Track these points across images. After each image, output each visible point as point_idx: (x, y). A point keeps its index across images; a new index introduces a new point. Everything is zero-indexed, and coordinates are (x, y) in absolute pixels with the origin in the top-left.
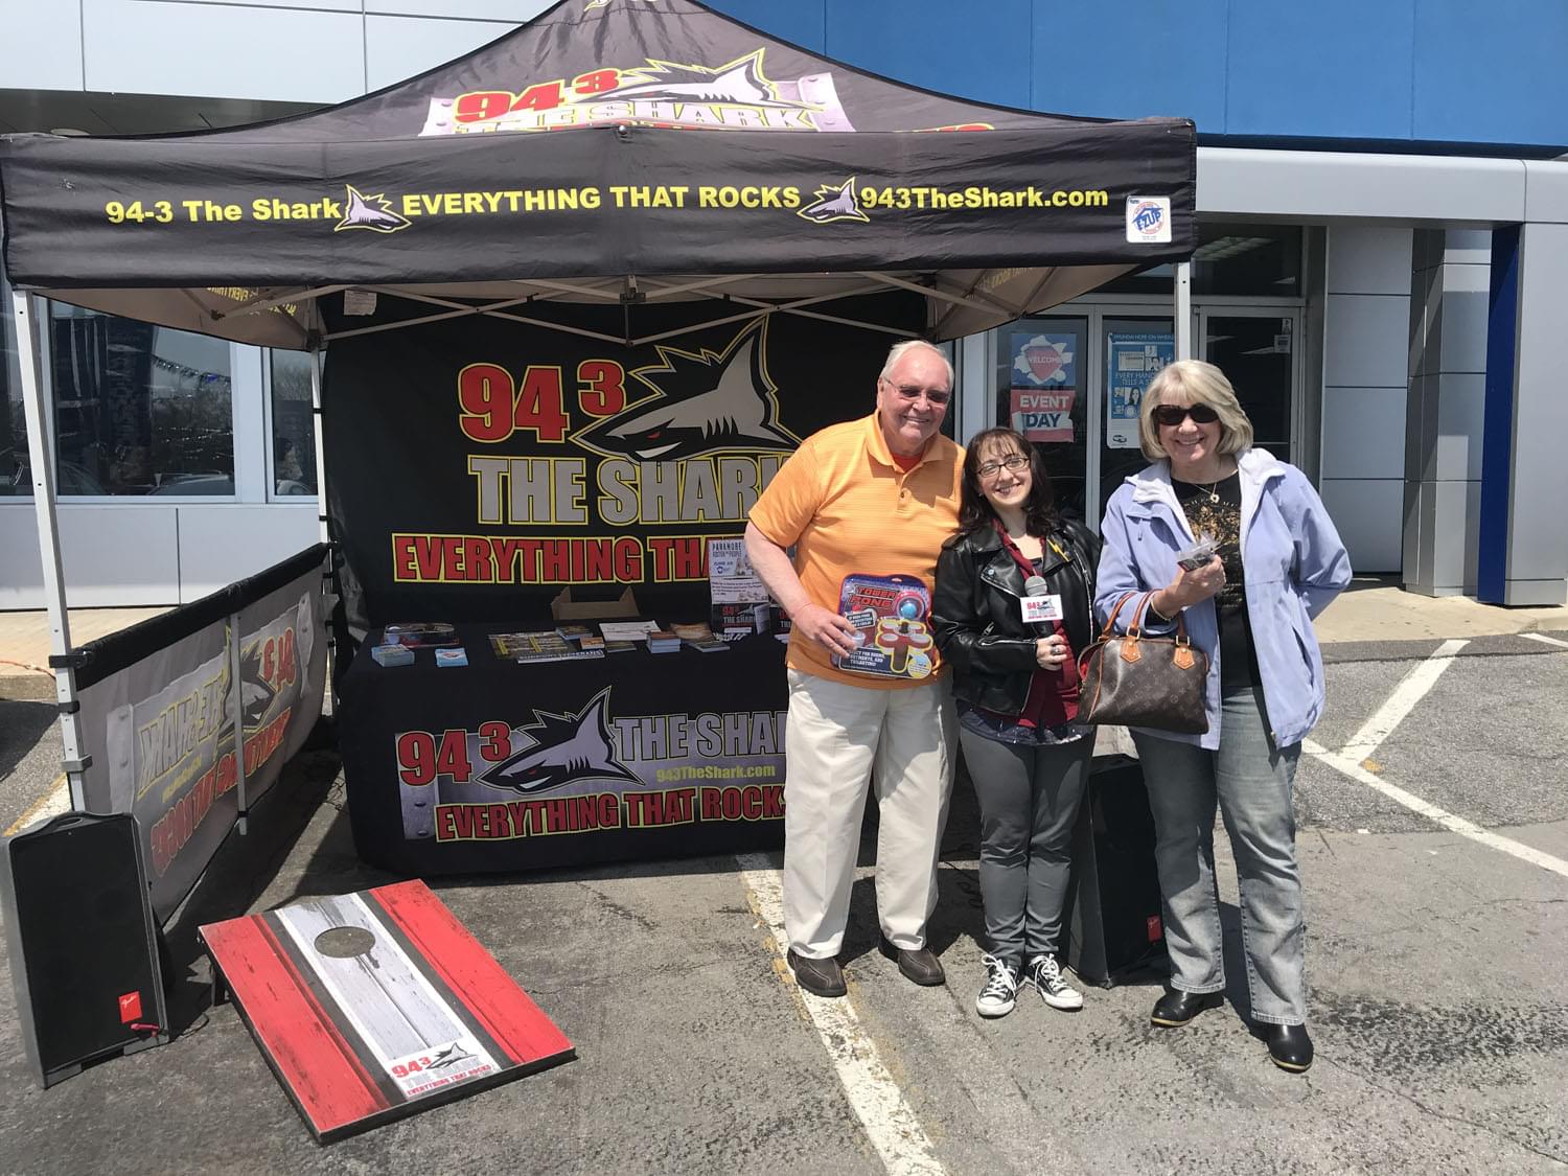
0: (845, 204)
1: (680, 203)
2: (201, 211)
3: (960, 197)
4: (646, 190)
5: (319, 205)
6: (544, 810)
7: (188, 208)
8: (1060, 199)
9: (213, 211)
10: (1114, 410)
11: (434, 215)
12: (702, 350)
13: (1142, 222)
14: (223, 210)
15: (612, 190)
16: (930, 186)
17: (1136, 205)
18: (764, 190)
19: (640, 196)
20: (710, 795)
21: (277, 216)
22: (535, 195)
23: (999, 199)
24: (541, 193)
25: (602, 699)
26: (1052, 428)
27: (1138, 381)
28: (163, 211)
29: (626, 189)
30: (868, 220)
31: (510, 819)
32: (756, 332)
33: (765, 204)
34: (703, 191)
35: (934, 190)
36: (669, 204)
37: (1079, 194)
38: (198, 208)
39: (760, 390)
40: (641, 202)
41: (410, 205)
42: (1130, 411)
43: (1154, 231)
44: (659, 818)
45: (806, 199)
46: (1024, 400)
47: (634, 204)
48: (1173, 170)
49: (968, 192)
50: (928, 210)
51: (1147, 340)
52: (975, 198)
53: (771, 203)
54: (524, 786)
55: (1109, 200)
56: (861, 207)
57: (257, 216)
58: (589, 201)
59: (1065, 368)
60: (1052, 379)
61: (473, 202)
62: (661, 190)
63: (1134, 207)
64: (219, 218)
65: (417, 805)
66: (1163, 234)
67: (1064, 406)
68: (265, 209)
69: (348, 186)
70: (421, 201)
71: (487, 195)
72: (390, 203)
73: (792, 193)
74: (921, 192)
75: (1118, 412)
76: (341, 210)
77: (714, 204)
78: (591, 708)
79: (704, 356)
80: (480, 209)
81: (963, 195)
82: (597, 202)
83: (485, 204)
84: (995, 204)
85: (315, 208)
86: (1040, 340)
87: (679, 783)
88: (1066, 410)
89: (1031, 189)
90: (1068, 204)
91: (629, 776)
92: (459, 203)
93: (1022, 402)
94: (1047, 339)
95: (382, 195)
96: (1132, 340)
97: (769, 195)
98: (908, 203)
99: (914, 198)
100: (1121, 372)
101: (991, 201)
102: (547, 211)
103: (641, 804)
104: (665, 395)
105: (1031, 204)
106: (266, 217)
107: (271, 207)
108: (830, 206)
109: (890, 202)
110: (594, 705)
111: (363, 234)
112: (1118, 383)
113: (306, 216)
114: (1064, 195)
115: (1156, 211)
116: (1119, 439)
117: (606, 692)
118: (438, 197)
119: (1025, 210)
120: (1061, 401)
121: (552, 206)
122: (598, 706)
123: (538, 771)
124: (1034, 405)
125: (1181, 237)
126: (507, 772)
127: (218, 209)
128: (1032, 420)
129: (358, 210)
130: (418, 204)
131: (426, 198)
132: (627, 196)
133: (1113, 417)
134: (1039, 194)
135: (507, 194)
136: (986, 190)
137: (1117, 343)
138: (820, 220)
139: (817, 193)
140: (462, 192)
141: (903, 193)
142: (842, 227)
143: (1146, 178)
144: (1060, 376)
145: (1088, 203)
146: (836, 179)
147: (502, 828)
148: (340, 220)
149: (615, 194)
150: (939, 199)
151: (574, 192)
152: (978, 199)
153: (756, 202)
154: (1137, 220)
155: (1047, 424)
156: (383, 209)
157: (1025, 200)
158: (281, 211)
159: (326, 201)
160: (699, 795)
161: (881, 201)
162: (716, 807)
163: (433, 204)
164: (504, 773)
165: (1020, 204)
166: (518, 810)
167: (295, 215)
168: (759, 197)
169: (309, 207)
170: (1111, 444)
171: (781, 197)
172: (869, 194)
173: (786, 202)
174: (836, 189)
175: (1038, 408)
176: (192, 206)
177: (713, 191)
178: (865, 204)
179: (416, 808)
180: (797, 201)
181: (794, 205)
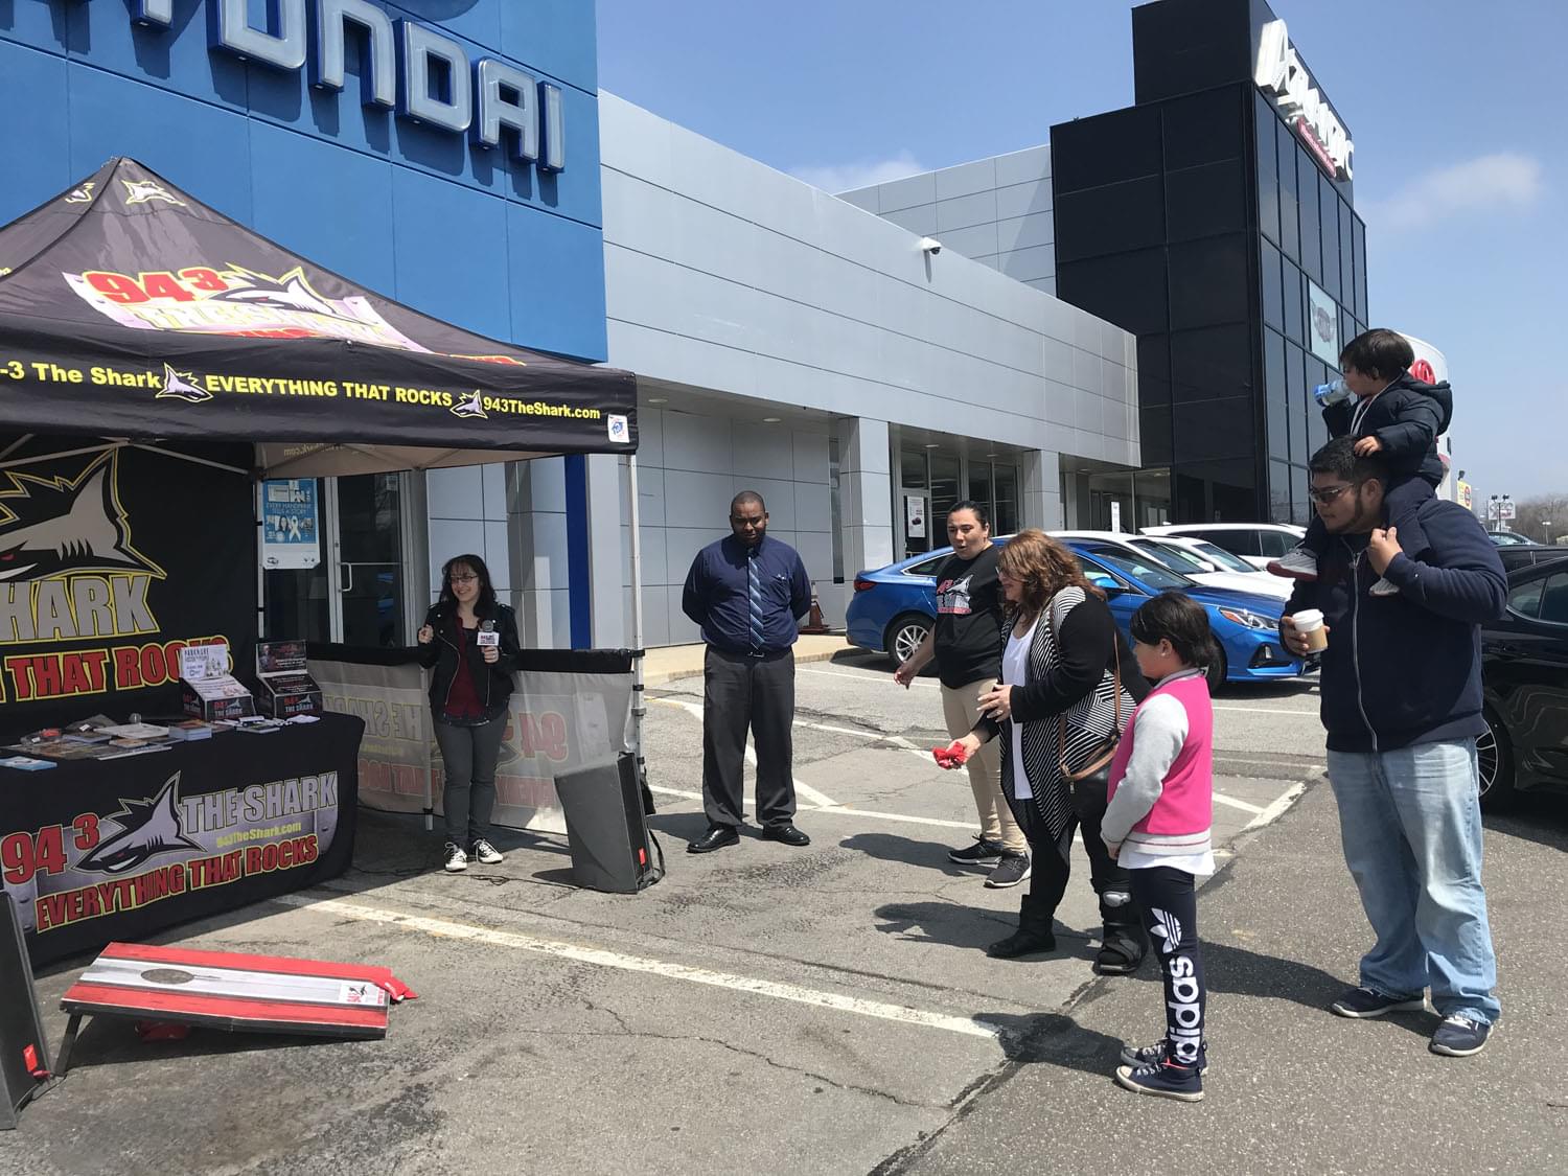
0: (474, 406)
1: (385, 398)
2: (48, 372)
3: (532, 408)
4: (364, 386)
5: (144, 377)
6: (132, 887)
7: (37, 369)
8: (578, 413)
9: (58, 373)
10: (266, 535)
11: (229, 392)
12: (56, 478)
13: (615, 430)
14: (67, 372)
15: (344, 384)
16: (518, 400)
18: (432, 393)
19: (361, 391)
20: (253, 853)
21: (111, 382)
22: (295, 383)
23: (551, 411)
24: (299, 382)
25: (173, 784)
27: (285, 510)
28: (16, 369)
29: (352, 385)
30: (486, 417)
31: (100, 898)
32: (108, 463)
33: (433, 403)
34: (398, 390)
35: (520, 402)
36: (378, 398)
37: (588, 411)
38: (46, 370)
39: (111, 515)
40: (361, 394)
41: (211, 382)
42: (280, 536)
43: (620, 435)
44: (217, 878)
45: (456, 401)
47: (358, 396)
48: (626, 401)
49: (536, 404)
50: (517, 414)
52: (541, 409)
53: (436, 402)
54: (111, 867)
55: (601, 416)
56: (483, 409)
57: (95, 380)
58: (331, 392)
61: (255, 385)
62: (373, 388)
63: (613, 420)
64: (64, 379)
65: (22, 902)
66: (624, 437)
68: (101, 376)
69: (166, 365)
70: (219, 381)
71: (264, 381)
72: (196, 380)
73: (447, 397)
74: (513, 402)
75: (270, 537)
76: (161, 381)
77: (404, 400)
78: (164, 793)
79: (57, 483)
80: (260, 391)
81: (534, 406)
82: (335, 392)
83: (263, 386)
84: (549, 414)
85: (141, 378)
87: (231, 847)
89: (565, 406)
90: (582, 416)
91: (193, 846)
92: (245, 385)
95: (190, 374)
97: (435, 397)
98: (507, 409)
99: (510, 405)
100: (271, 502)
101: (547, 411)
102: (304, 395)
103: (203, 868)
104: (18, 519)
105: (565, 415)
106: (103, 381)
107: (106, 374)
108: (467, 407)
109: (498, 408)
110: (166, 791)
111: (176, 402)
112: (270, 512)
113: (135, 385)
114: (580, 411)
115: (621, 424)
116: (273, 561)
117: (176, 777)
118: (231, 379)
119: (562, 419)
121: (307, 393)
122: (170, 789)
126: (97, 858)
127: (62, 372)
129: (174, 384)
130: (217, 383)
131: (222, 379)
132: (353, 389)
133: (267, 541)
134: (569, 409)
135: (277, 381)
136: (544, 404)
138: (462, 415)
139: (460, 398)
140: (247, 377)
141: (504, 403)
142: (473, 422)
143: (617, 405)
145: (591, 417)
146: (470, 390)
147: (93, 909)
148: (160, 390)
149: (345, 388)
150: (522, 408)
151: (320, 383)
153: (428, 400)
156: (192, 384)
157: (563, 412)
158: (115, 379)
159: (149, 374)
160: (244, 855)
161: (494, 406)
162: (257, 862)
163: (227, 382)
164: (95, 859)
165: (560, 415)
166: (107, 890)
167: (126, 383)
168: (429, 397)
169: (135, 376)
170: (267, 565)
171: (442, 399)
172: (488, 401)
173: (444, 402)
174: (470, 396)
176: (41, 368)
177: (403, 390)
178: (485, 407)
179: (21, 905)
180: (450, 402)
181: (448, 405)
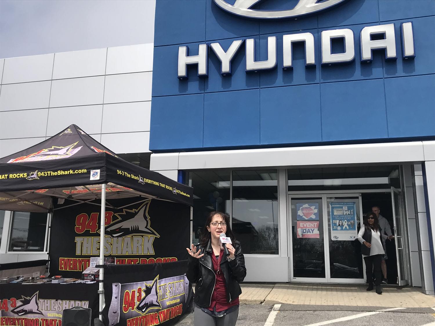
0: (35, 176)
1: (6, 178)
3: (57, 173)
6: (23, 320)
8: (77, 172)
10: (333, 228)
12: (133, 209)
13: (94, 175)
16: (51, 171)
17: (93, 172)
23: (64, 173)
26: (311, 233)
27: (341, 218)
30: (39, 179)
32: (147, 204)
34: (10, 175)
35: (52, 172)
36: (4, 178)
37: (80, 170)
39: (145, 218)
42: (339, 228)
43: (96, 177)
45: (28, 175)
46: (301, 224)
48: (101, 163)
49: (58, 172)
50: (51, 176)
51: (344, 205)
53: (22, 177)
54: (19, 314)
55: (87, 171)
56: (38, 176)
59: (315, 214)
60: (311, 218)
62: (3, 175)
63: (92, 172)
66: (98, 178)
67: (315, 226)
73: (25, 174)
74: (49, 172)
75: (335, 228)
77: (12, 178)
79: (133, 211)
81: (57, 172)
84: (63, 174)
86: (306, 205)
87: (54, 317)
88: (316, 228)
89: (71, 170)
90: (78, 173)
91: (42, 314)
93: (301, 225)
94: (309, 205)
96: (338, 205)
97: (21, 175)
98: (47, 175)
99: (48, 174)
100: (335, 215)
101: (63, 173)
104: (121, 219)
105: (71, 173)
108: (32, 176)
109: (43, 175)
110: (35, 295)
112: (334, 219)
114: (77, 171)
115: (97, 173)
116: (336, 237)
117: (37, 292)
119: (70, 175)
120: (314, 225)
122: (36, 296)
123: (23, 311)
124: (305, 226)
125: (102, 178)
126: (16, 310)
128: (305, 231)
133: (333, 230)
134: (72, 171)
136: (62, 171)
137: (333, 206)
138: (30, 179)
139: (30, 174)
141: (45, 173)
142: (35, 181)
143: (95, 166)
144: (313, 217)
145: (82, 172)
146: (34, 171)
150: (53, 174)
152: (60, 173)
154: (93, 175)
155: (310, 233)
157: (70, 172)
161: (41, 175)
164: (15, 311)
165: (68, 173)
166: (18, 320)
168: (20, 176)
170: (333, 239)
171: (23, 175)
172: (39, 174)
173: (24, 176)
174: (33, 173)
175: (306, 227)
177: (12, 175)
178: (39, 176)
180: (26, 176)
181: (26, 177)
